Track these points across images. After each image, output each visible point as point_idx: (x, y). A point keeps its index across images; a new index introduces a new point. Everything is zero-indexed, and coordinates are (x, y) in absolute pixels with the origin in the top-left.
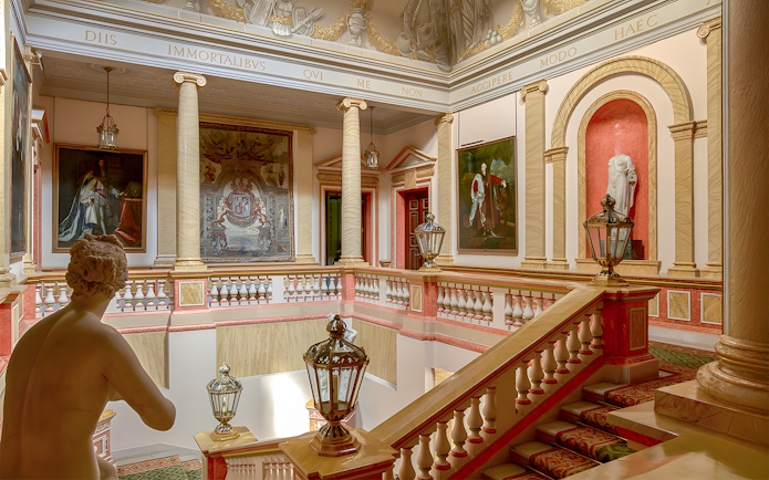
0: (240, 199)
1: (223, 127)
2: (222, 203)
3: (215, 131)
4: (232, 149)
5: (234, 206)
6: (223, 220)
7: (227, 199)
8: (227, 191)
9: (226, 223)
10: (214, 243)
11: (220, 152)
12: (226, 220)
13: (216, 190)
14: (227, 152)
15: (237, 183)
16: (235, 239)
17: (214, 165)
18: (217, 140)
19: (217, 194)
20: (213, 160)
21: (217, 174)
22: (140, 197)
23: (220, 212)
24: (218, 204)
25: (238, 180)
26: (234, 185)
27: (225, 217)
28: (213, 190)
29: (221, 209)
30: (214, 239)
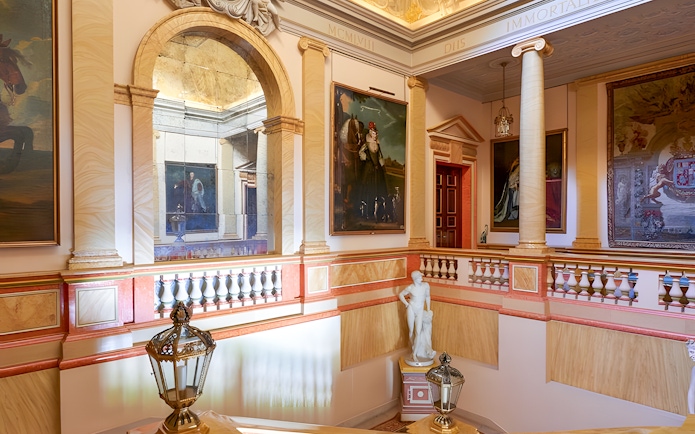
0: (685, 165)
1: (658, 76)
2: (656, 173)
3: (645, 85)
4: (673, 100)
5: (675, 177)
6: (659, 195)
7: (665, 167)
8: (664, 157)
9: (663, 198)
10: (645, 224)
11: (655, 109)
12: (663, 195)
13: (649, 158)
14: (665, 106)
15: (680, 145)
16: (675, 219)
17: (645, 127)
18: (648, 96)
19: (650, 163)
20: (644, 122)
21: (649, 139)
22: (560, 177)
23: (653, 184)
24: (650, 175)
25: (681, 141)
26: (675, 148)
27: (661, 190)
28: (644, 159)
29: (655, 181)
30: (645, 219)
